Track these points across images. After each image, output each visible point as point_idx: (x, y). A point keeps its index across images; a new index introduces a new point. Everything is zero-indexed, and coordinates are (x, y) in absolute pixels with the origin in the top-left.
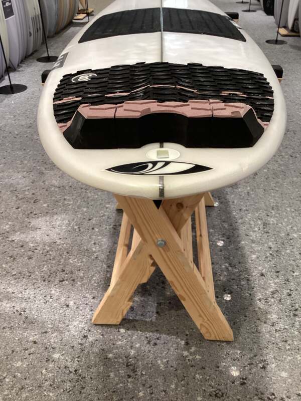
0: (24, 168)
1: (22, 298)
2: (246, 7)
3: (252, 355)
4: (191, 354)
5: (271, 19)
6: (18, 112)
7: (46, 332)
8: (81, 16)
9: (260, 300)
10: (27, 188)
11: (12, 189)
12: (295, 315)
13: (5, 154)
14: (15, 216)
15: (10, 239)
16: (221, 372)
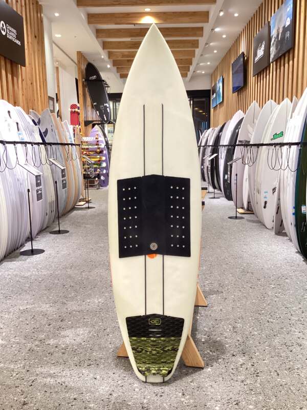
0: (50, 301)
1: (61, 376)
2: (212, 196)
3: (229, 398)
4: (186, 400)
5: (232, 203)
6: (40, 267)
7: (82, 393)
8: (82, 203)
9: (232, 369)
10: (54, 313)
11: (42, 314)
12: (256, 376)
13: (34, 293)
14: (48, 330)
15: (47, 343)
16: (208, 408)
